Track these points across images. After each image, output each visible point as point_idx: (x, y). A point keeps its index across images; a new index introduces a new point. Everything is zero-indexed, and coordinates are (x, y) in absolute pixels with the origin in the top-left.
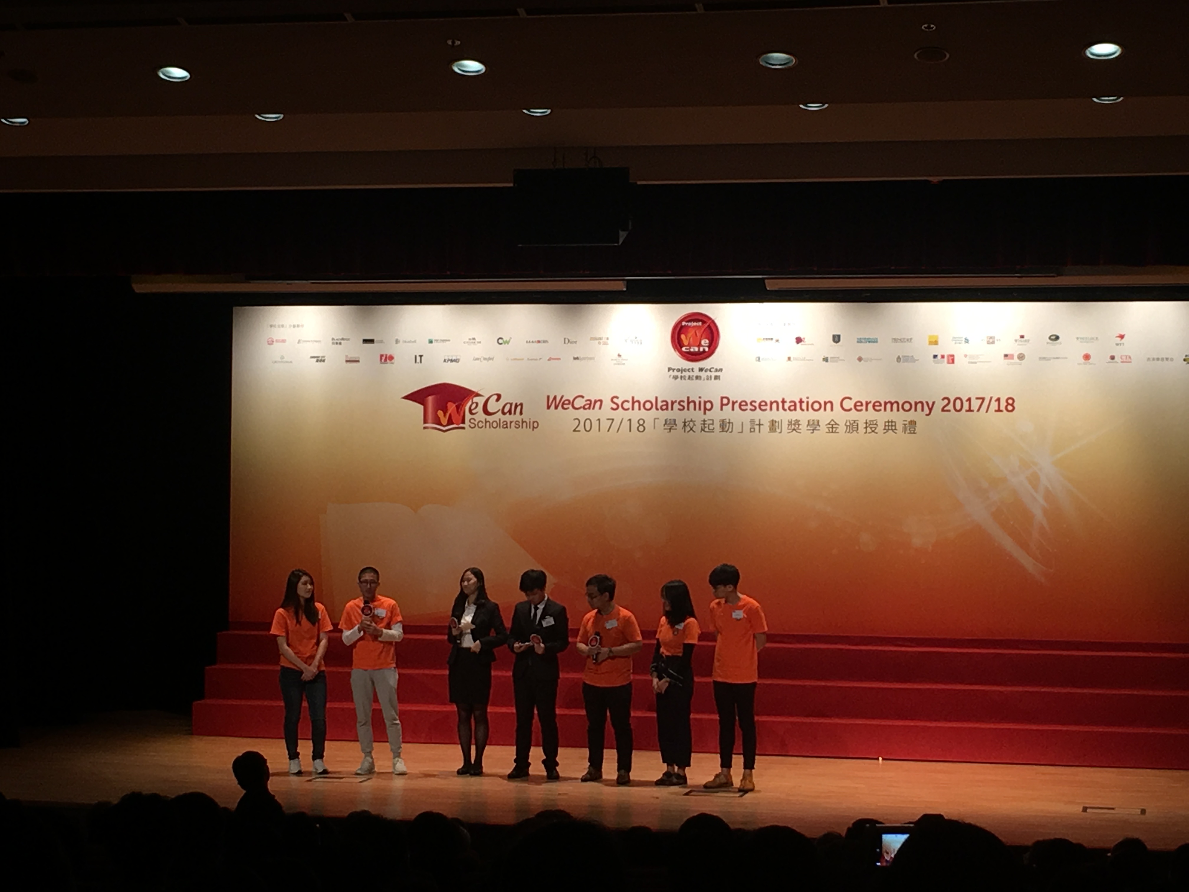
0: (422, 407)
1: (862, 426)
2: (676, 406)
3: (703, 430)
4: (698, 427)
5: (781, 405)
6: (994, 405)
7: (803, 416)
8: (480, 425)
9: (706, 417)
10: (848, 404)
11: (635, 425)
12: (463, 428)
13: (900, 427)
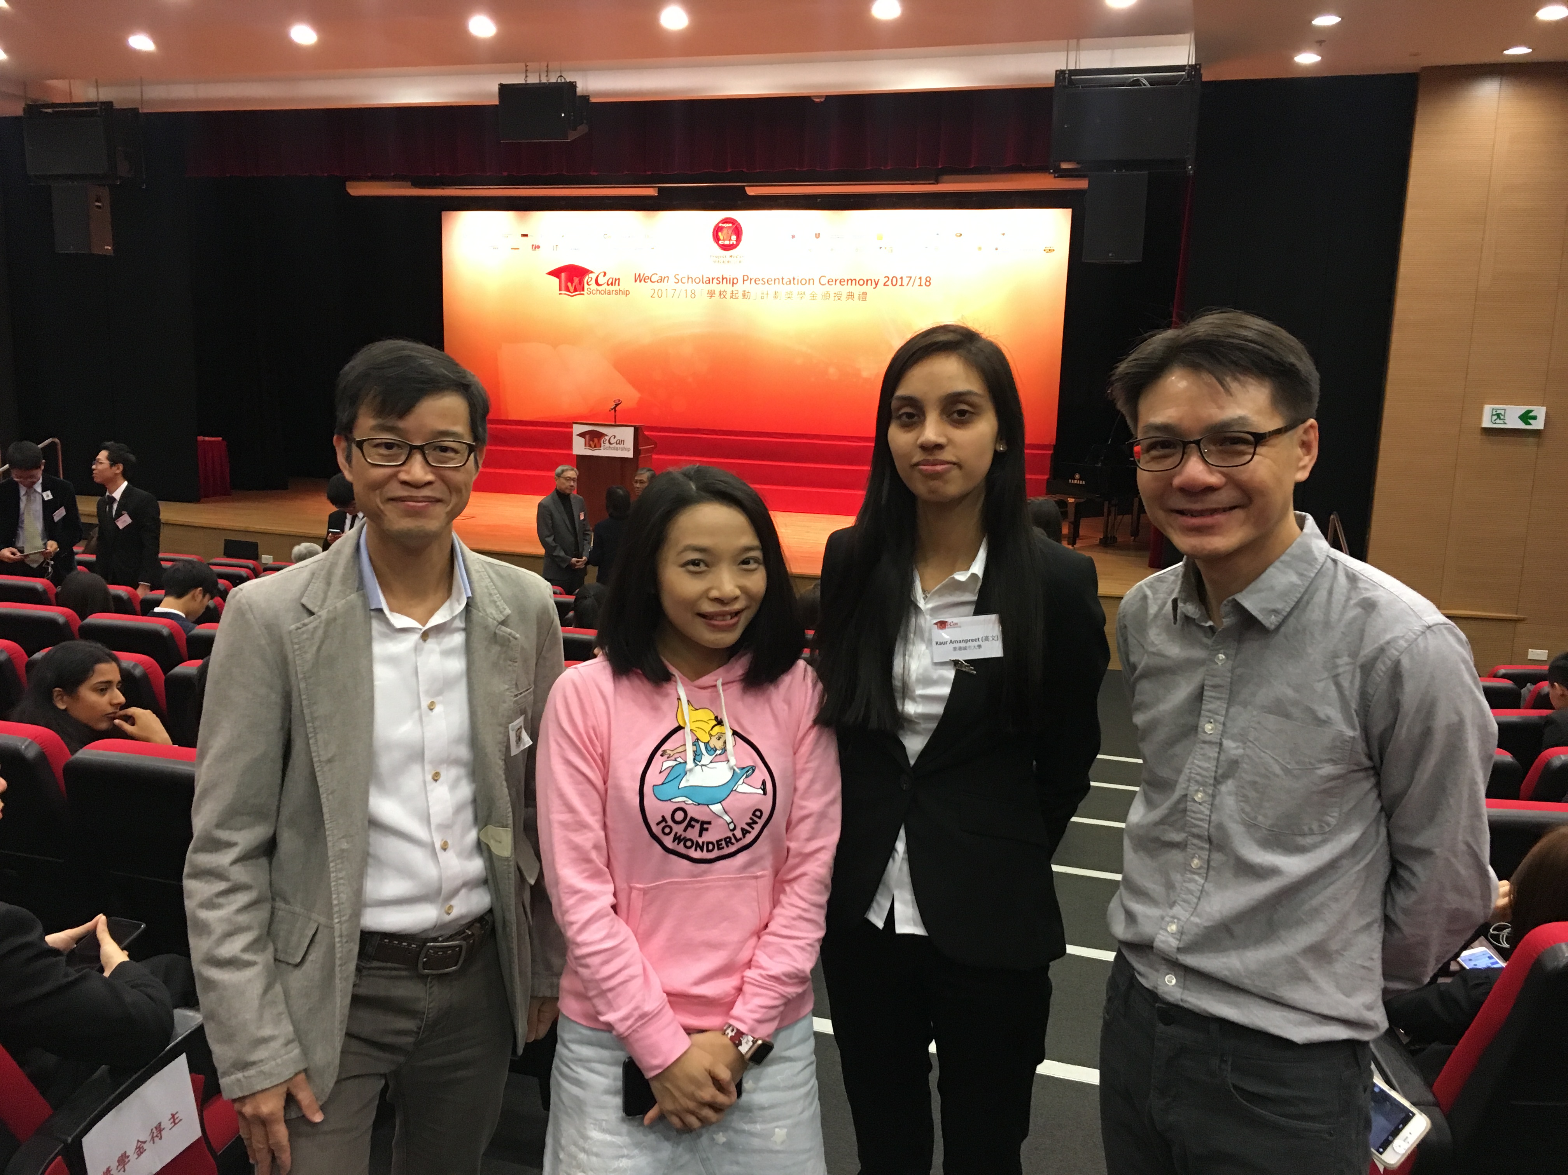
0: (557, 280)
1: (832, 295)
2: (715, 281)
3: (732, 297)
4: (728, 296)
5: (781, 280)
6: (918, 282)
7: (795, 288)
8: (594, 292)
9: (734, 289)
10: (824, 281)
11: (689, 294)
12: (583, 294)
13: (856, 296)
